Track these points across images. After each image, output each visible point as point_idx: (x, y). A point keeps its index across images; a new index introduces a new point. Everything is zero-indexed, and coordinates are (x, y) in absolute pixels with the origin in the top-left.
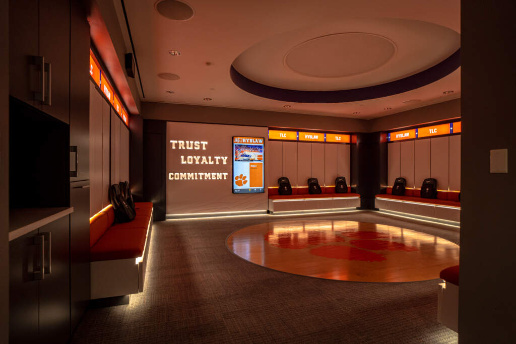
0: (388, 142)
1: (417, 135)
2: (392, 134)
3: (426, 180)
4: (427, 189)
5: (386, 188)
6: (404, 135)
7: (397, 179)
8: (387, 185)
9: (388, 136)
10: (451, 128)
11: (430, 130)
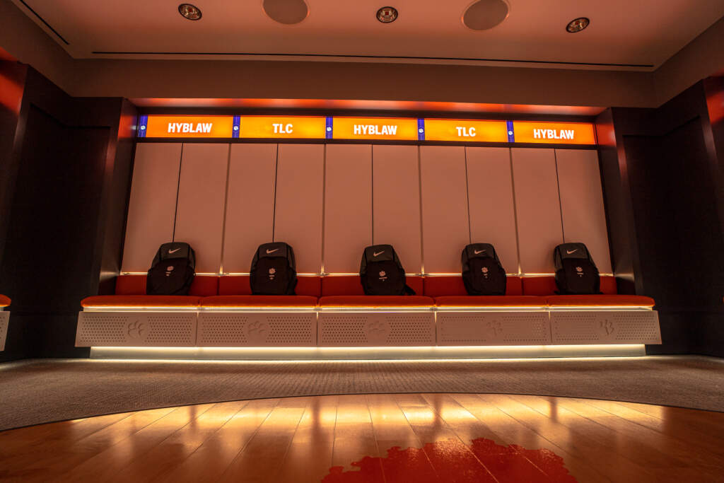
0: (137, 139)
1: (236, 133)
2: (152, 120)
3: (263, 248)
4: (272, 271)
5: (115, 279)
6: (194, 128)
7: (164, 248)
8: (120, 269)
9: (138, 123)
10: (329, 129)
11: (276, 125)
